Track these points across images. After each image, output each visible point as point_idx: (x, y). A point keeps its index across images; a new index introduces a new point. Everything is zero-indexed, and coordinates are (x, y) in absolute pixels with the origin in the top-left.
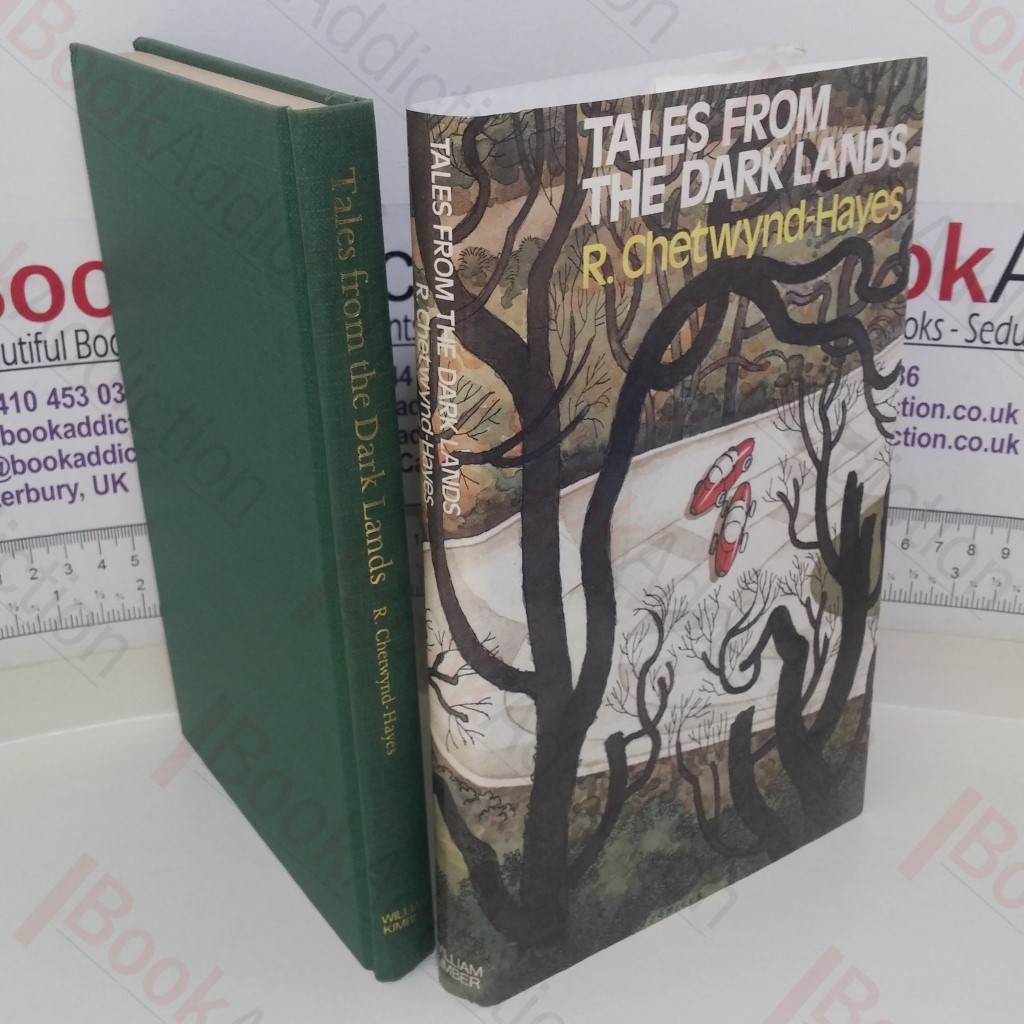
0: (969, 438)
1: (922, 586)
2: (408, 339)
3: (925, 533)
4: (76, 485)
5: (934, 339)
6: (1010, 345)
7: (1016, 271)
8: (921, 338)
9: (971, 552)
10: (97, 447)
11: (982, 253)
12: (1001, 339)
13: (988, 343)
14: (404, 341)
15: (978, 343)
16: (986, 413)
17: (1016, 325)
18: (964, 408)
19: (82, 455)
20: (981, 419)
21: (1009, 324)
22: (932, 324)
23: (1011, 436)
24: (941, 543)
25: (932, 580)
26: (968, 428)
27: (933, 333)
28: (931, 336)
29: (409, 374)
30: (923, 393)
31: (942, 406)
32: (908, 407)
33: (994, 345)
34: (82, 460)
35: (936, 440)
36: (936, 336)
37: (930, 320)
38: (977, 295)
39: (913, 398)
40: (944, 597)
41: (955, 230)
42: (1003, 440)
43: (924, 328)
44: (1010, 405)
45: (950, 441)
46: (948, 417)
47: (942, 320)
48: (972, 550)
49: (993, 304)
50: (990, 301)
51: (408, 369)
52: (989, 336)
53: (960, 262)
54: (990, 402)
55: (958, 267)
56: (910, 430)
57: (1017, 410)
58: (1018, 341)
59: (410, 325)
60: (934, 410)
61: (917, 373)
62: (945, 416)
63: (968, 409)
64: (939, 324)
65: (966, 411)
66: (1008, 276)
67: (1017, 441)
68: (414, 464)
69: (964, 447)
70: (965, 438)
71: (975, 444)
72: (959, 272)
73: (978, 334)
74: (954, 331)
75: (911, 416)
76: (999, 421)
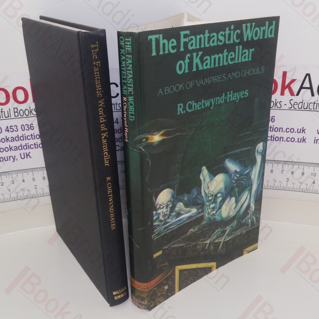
0: (291, 138)
1: (277, 184)
2: (117, 110)
3: (277, 168)
4: (15, 156)
5: (279, 108)
6: (303, 109)
7: (304, 86)
8: (275, 107)
10: (21, 144)
11: (293, 81)
12: (300, 107)
13: (296, 108)
14: (116, 110)
15: (293, 108)
16: (296, 130)
17: (304, 103)
19: (16, 147)
20: (294, 132)
21: (302, 103)
22: (279, 102)
23: (303, 137)
24: (283, 171)
25: (280, 182)
26: (290, 135)
29: (117, 121)
30: (276, 124)
31: (282, 128)
32: (272, 129)
33: (298, 109)
34: (17, 148)
35: (280, 139)
36: (280, 107)
37: (278, 102)
38: (292, 93)
39: (273, 126)
40: (284, 188)
41: (285, 74)
42: (301, 139)
43: (276, 104)
44: (303, 128)
45: (285, 139)
46: (284, 132)
47: (282, 102)
48: (292, 173)
49: (297, 96)
50: (296, 95)
51: (117, 119)
52: (296, 106)
53: (287, 83)
54: (297, 126)
55: (286, 85)
56: (273, 136)
57: (305, 129)
58: (305, 108)
59: (117, 105)
60: (279, 129)
61: (274, 118)
62: (283, 131)
63: (290, 129)
64: (281, 103)
65: (290, 130)
66: (301, 87)
67: (305, 139)
68: (120, 148)
69: (289, 141)
70: (289, 138)
71: (293, 140)
72: (286, 87)
73: (293, 106)
74: (285, 105)
75: (273, 131)
76: (300, 132)
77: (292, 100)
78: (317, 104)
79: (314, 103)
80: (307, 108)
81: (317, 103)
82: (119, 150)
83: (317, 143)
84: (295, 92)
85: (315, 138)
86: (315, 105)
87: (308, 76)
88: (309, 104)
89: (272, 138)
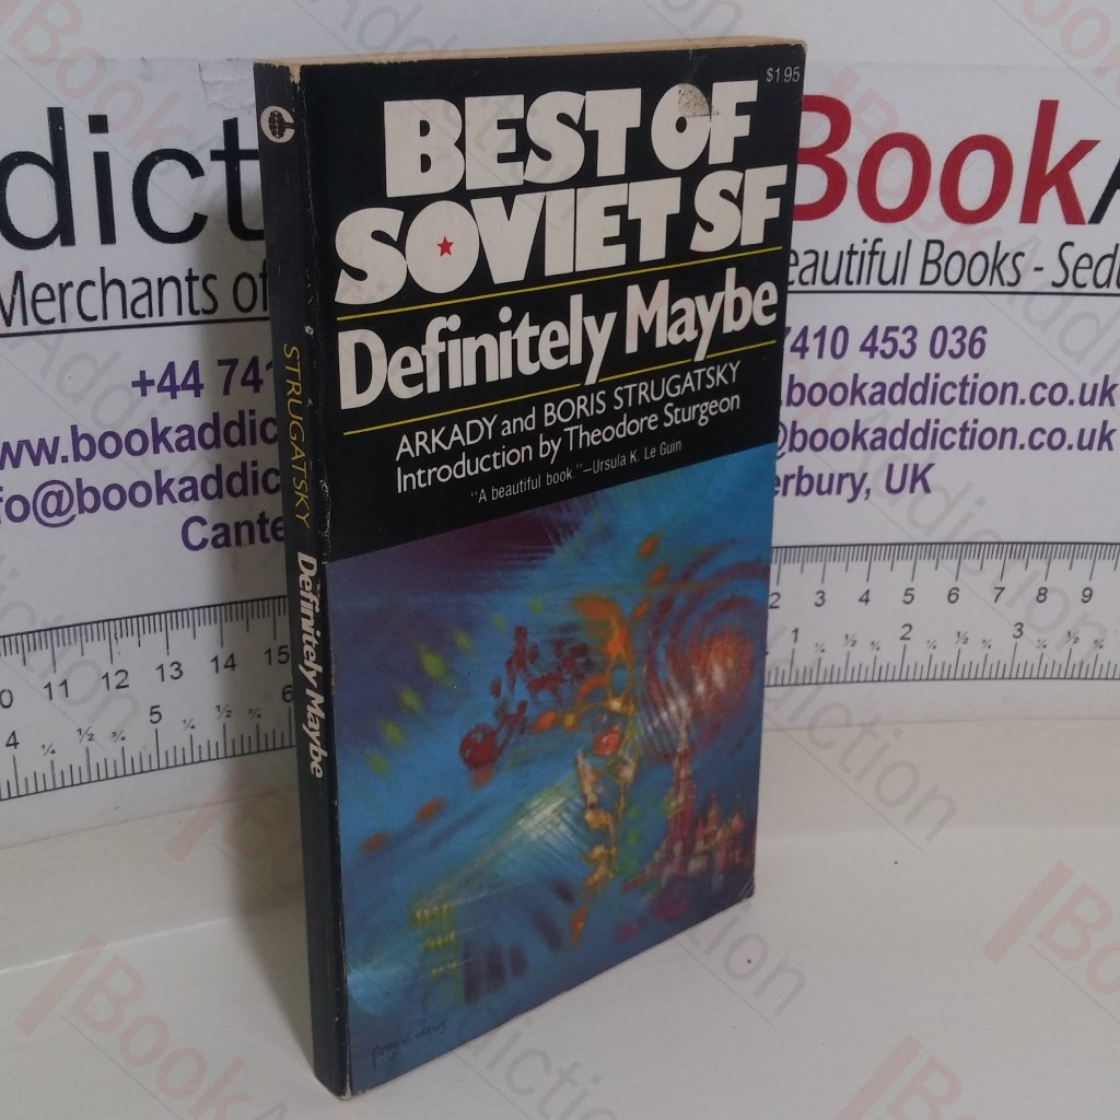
0: (1048, 431)
2: (193, 311)
5: (1010, 284)
6: (1113, 289)
8: (991, 284)
9: (1041, 598)
11: (1083, 148)
12: (1102, 279)
13: (1084, 286)
14: (187, 316)
15: (1069, 287)
16: (1074, 394)
18: (1044, 386)
20: (1067, 401)
21: (1113, 257)
22: (1009, 261)
23: (1105, 423)
24: (1003, 589)
25: (987, 644)
26: (1048, 416)
27: (1009, 276)
28: (1005, 280)
29: (196, 379)
30: (991, 368)
31: (1015, 385)
32: (968, 390)
33: (1090, 288)
35: (1001, 437)
36: (1013, 280)
37: (1007, 255)
38: (1072, 214)
39: (976, 376)
40: (1001, 667)
41: (1048, 111)
42: (1094, 431)
43: (997, 267)
45: (1023, 438)
46: (1023, 402)
47: (1023, 254)
48: (1042, 595)
49: (1093, 226)
50: (1090, 222)
51: (194, 367)
52: (1084, 276)
53: (1053, 161)
54: (1079, 375)
56: (970, 425)
57: (1115, 385)
59: (197, 285)
60: (1003, 392)
61: (983, 336)
62: (1018, 401)
63: (1049, 387)
64: (1019, 259)
65: (1047, 391)
67: (1113, 431)
68: (209, 535)
69: (1041, 445)
70: (1043, 431)
71: (1057, 439)
72: (1049, 178)
73: (1070, 273)
74: (1038, 269)
75: (972, 402)
76: (1092, 402)
77: (1071, 244)
82: (204, 543)
84: (1088, 204)
89: (968, 435)
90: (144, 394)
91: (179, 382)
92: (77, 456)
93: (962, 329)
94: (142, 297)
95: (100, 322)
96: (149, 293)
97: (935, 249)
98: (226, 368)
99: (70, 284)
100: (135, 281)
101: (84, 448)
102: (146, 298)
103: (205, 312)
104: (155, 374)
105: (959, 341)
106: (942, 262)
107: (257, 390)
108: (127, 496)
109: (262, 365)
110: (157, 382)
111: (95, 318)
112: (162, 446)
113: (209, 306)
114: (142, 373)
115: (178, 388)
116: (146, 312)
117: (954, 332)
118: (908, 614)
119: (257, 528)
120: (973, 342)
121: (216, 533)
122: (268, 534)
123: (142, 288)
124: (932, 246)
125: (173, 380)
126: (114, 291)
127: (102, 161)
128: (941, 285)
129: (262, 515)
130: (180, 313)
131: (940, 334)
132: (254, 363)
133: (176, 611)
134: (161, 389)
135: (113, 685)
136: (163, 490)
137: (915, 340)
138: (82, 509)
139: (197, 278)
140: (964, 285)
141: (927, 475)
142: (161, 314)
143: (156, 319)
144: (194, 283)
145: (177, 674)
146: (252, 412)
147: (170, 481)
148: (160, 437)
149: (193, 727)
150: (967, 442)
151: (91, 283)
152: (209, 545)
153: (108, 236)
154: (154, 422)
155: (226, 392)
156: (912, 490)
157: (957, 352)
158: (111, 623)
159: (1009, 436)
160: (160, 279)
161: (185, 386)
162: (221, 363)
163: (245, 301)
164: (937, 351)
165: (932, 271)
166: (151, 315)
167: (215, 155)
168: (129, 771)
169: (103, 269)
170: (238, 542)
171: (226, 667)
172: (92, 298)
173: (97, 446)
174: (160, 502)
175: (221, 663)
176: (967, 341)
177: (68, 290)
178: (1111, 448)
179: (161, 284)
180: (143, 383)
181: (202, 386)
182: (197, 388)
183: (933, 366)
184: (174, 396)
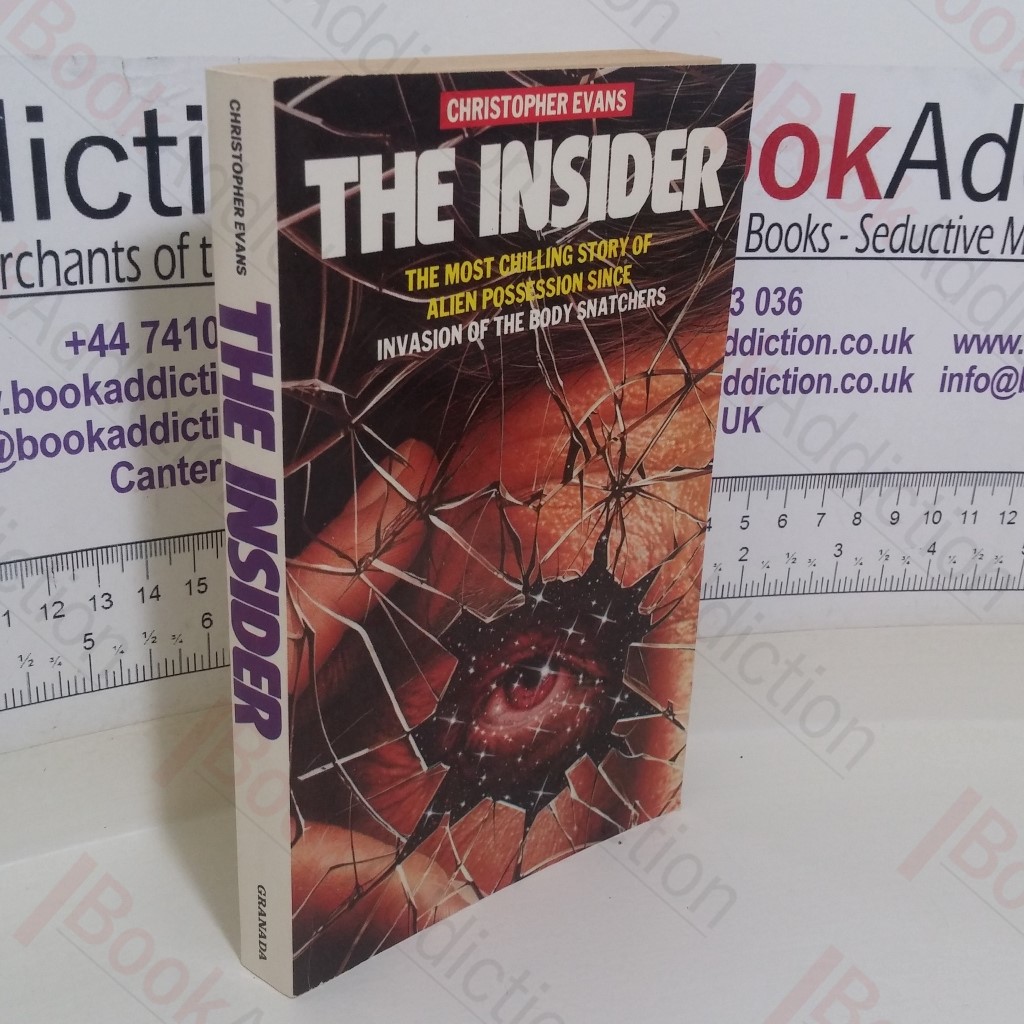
0: (857, 377)
2: (120, 280)
5: (821, 251)
6: (907, 253)
7: (915, 156)
8: (804, 251)
9: (857, 521)
11: (878, 134)
12: (896, 245)
13: (883, 251)
14: (114, 283)
15: (870, 252)
16: (877, 344)
17: (914, 226)
18: (852, 338)
20: (872, 350)
21: (906, 226)
22: (819, 229)
23: (904, 369)
24: (824, 514)
25: (812, 563)
26: (857, 364)
27: (820, 243)
28: (816, 247)
29: (123, 338)
30: (807, 323)
31: (828, 337)
32: (789, 342)
33: (888, 253)
35: (816, 383)
36: (823, 247)
37: (817, 225)
38: (871, 191)
39: (795, 330)
40: (825, 582)
41: (847, 103)
42: (895, 376)
43: (809, 236)
45: (836, 383)
46: (835, 352)
47: (830, 225)
48: (857, 518)
49: (888, 200)
50: (886, 197)
51: (121, 328)
52: (881, 243)
53: (852, 147)
54: (881, 327)
55: (849, 153)
56: (792, 372)
57: (911, 336)
58: (915, 247)
59: (123, 256)
60: (819, 343)
61: (800, 296)
62: (831, 351)
63: (857, 338)
64: (827, 229)
65: (855, 342)
66: (906, 163)
67: (911, 375)
68: (136, 478)
69: (852, 388)
70: (853, 377)
71: (864, 383)
72: (850, 160)
73: (870, 241)
74: (844, 238)
75: (792, 353)
76: (892, 351)
77: (870, 216)
78: (958, 232)
79: (950, 227)
80: (921, 248)
81: (959, 227)
82: (131, 484)
83: (949, 390)
84: (883, 180)
85: (946, 368)
86: (953, 232)
87: (930, 114)
88: (928, 232)
89: (790, 381)
90: (76, 352)
91: (107, 341)
92: (17, 409)
93: (782, 290)
94: (74, 266)
95: (37, 289)
96: (80, 263)
97: (757, 222)
98: (149, 330)
99: (10, 255)
100: (67, 253)
101: (24, 401)
102: (78, 267)
103: (130, 279)
104: (85, 335)
105: (780, 300)
106: (764, 232)
107: (176, 349)
108: (62, 444)
109: (181, 326)
110: (88, 343)
111: (32, 286)
112: (92, 399)
113: (133, 274)
114: (75, 334)
115: (106, 347)
116: (77, 279)
117: (775, 292)
118: (745, 538)
119: (178, 472)
120: (792, 301)
121: (141, 477)
122: (188, 477)
123: (74, 258)
124: (754, 218)
125: (102, 340)
126: (49, 261)
127: (37, 147)
128: (764, 252)
129: (182, 460)
130: (108, 280)
131: (764, 294)
132: (174, 324)
133: (106, 547)
134: (92, 348)
135: (51, 614)
136: (94, 438)
137: (742, 300)
138: (22, 456)
139: (122, 250)
140: (781, 252)
141: (757, 417)
142: (91, 282)
143: (86, 285)
144: (120, 254)
145: (108, 604)
146: (172, 368)
147: (100, 430)
148: (91, 392)
149: (122, 652)
150: (789, 388)
151: (29, 254)
152: (136, 486)
153: (43, 211)
154: (86, 377)
155: (149, 350)
156: (744, 431)
157: (778, 309)
158: (49, 559)
159: (824, 381)
160: (90, 251)
161: (113, 346)
162: (144, 324)
163: (165, 270)
164: (762, 308)
165: (755, 239)
166: (82, 282)
167: (138, 142)
168: (65, 693)
169: (39, 242)
170: (161, 485)
171: (151, 597)
172: (29, 267)
173: (36, 399)
174: (91, 449)
175: (147, 594)
176: (786, 300)
177: (9, 260)
178: (910, 390)
179: (91, 255)
180: (75, 343)
181: (127, 346)
182: (123, 347)
183: (759, 322)
184: (103, 355)
